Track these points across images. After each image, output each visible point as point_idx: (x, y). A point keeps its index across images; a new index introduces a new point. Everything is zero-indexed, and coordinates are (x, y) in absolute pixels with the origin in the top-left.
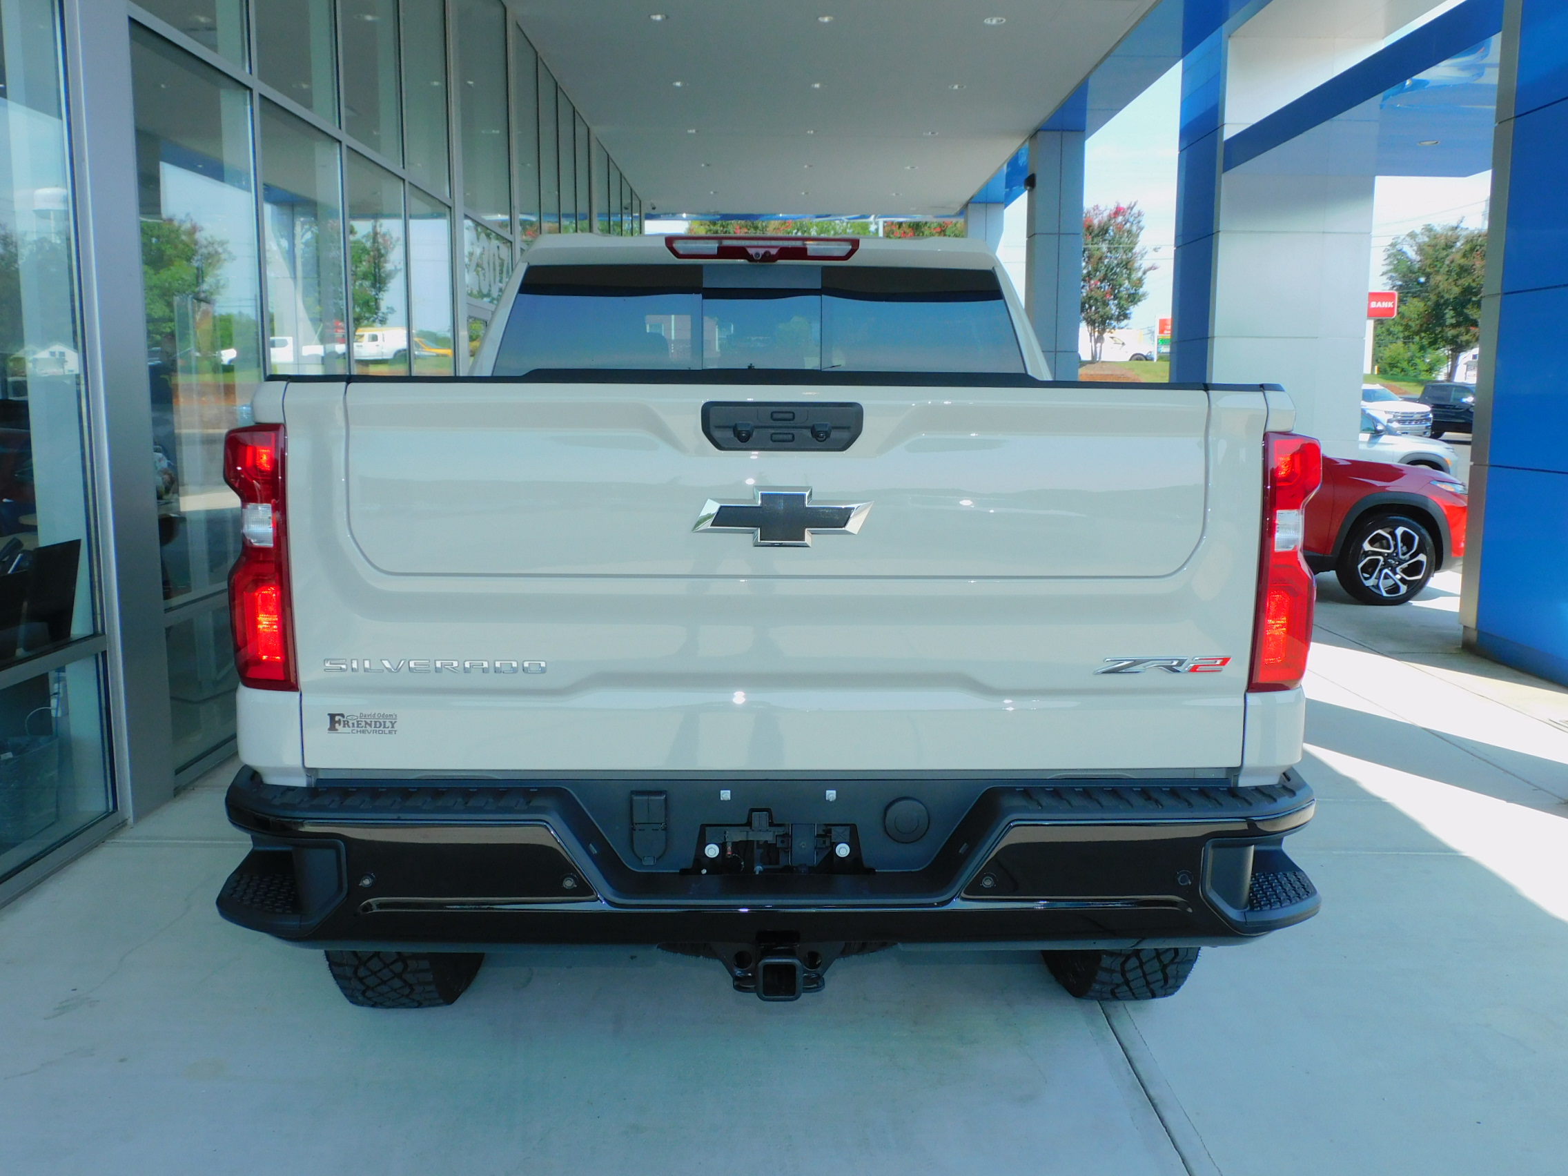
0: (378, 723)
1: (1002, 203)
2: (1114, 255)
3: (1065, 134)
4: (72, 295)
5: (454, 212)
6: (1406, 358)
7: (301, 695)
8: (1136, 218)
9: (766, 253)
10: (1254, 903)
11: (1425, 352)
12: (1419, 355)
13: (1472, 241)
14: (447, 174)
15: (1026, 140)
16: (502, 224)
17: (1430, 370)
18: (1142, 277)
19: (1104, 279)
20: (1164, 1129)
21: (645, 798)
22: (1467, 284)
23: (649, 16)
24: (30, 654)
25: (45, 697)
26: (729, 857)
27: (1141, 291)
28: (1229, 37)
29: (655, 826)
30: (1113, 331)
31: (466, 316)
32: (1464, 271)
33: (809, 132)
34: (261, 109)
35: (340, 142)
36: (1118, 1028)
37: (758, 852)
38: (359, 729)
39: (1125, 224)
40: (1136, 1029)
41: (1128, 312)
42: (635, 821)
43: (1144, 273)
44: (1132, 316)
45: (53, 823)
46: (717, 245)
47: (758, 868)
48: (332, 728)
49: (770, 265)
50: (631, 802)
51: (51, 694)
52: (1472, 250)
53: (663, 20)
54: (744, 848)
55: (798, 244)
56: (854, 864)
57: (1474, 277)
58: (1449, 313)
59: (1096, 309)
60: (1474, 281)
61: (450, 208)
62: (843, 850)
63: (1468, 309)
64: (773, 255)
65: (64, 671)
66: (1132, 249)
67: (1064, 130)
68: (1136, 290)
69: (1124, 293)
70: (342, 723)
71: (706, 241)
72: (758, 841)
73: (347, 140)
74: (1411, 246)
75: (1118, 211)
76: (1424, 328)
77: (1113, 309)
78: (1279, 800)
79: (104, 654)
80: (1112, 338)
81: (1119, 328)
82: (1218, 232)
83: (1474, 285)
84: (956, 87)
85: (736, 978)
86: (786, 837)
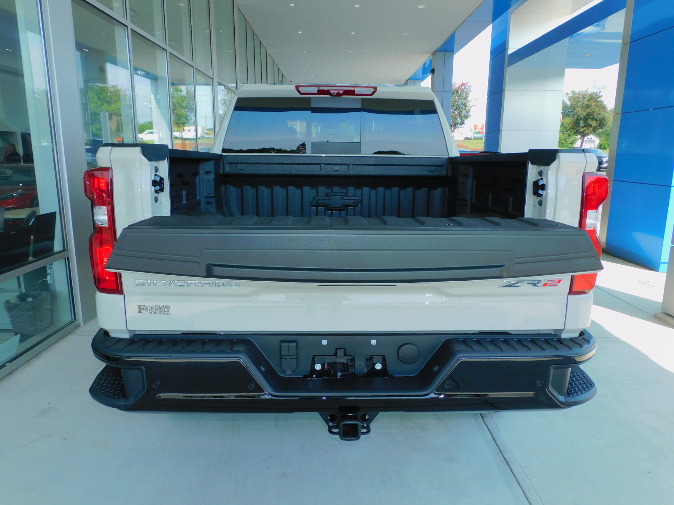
0: (161, 309)
1: (421, 80)
2: (460, 101)
3: (446, 53)
4: (49, 110)
5: (214, 80)
6: (563, 139)
7: (125, 296)
8: (469, 87)
9: (338, 92)
10: (569, 393)
11: (570, 137)
12: (568, 138)
13: (591, 95)
14: (211, 66)
15: (431, 56)
16: (234, 87)
17: (572, 143)
18: (470, 109)
19: (456, 110)
20: (513, 475)
21: (287, 344)
22: (589, 111)
23: (289, 4)
24: (35, 259)
25: (46, 275)
26: (326, 369)
27: (469, 114)
28: (511, 14)
29: (292, 357)
30: (458, 129)
31: (219, 121)
32: (588, 106)
33: (349, 52)
34: (132, 35)
35: (166, 50)
36: (487, 423)
37: (339, 367)
38: (152, 312)
39: (465, 89)
40: (495, 423)
41: (464, 121)
42: (283, 354)
43: (471, 107)
44: (465, 123)
45: (50, 326)
46: (317, 89)
47: (339, 374)
48: (140, 312)
49: (340, 98)
50: (281, 346)
51: (48, 274)
52: (591, 99)
53: (294, 6)
54: (333, 365)
55: (352, 89)
56: (384, 372)
57: (592, 109)
58: (582, 123)
59: (453, 120)
60: (591, 110)
61: (212, 79)
62: (378, 366)
63: (588, 120)
64: (341, 94)
65: (52, 265)
66: (467, 98)
67: (446, 51)
68: (467, 114)
69: (463, 114)
70: (144, 309)
71: (313, 87)
72: (339, 362)
73: (169, 50)
74: (566, 98)
75: (463, 84)
76: (572, 128)
77: (459, 120)
78: (584, 346)
79: (68, 258)
80: (458, 131)
81: (461, 128)
82: (505, 90)
83: (591, 112)
84: (406, 34)
85: (329, 426)
86: (353, 360)
